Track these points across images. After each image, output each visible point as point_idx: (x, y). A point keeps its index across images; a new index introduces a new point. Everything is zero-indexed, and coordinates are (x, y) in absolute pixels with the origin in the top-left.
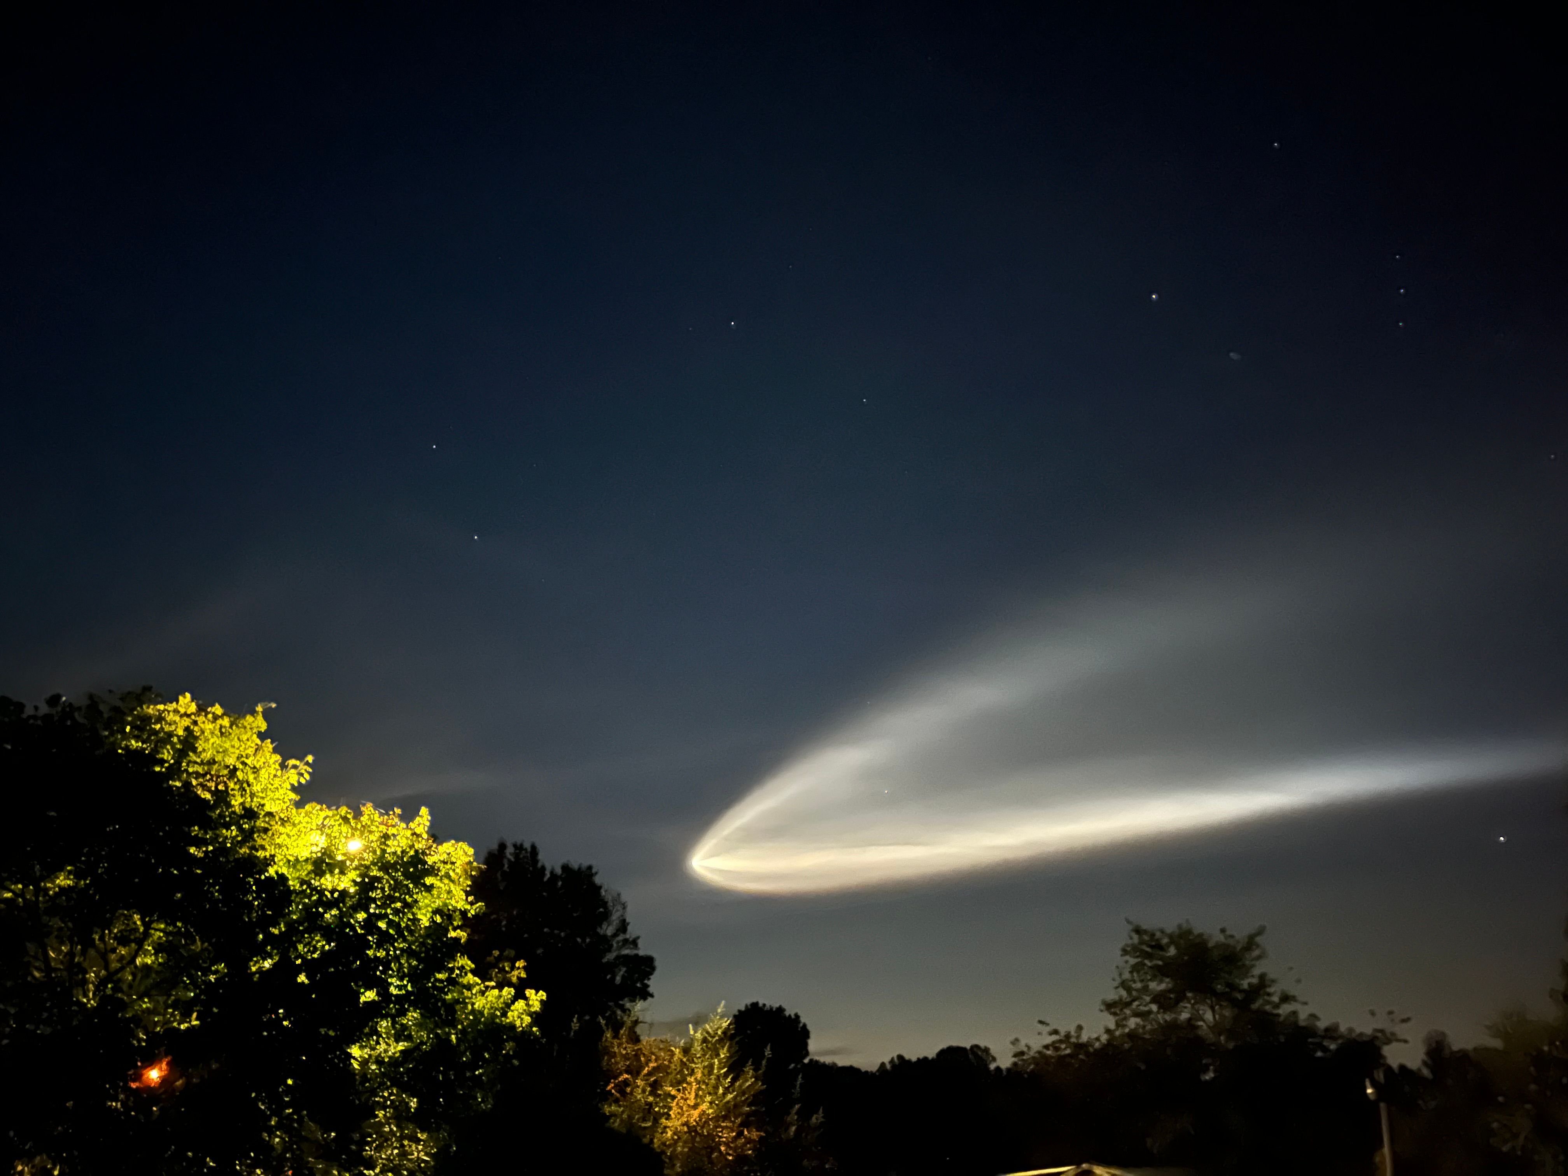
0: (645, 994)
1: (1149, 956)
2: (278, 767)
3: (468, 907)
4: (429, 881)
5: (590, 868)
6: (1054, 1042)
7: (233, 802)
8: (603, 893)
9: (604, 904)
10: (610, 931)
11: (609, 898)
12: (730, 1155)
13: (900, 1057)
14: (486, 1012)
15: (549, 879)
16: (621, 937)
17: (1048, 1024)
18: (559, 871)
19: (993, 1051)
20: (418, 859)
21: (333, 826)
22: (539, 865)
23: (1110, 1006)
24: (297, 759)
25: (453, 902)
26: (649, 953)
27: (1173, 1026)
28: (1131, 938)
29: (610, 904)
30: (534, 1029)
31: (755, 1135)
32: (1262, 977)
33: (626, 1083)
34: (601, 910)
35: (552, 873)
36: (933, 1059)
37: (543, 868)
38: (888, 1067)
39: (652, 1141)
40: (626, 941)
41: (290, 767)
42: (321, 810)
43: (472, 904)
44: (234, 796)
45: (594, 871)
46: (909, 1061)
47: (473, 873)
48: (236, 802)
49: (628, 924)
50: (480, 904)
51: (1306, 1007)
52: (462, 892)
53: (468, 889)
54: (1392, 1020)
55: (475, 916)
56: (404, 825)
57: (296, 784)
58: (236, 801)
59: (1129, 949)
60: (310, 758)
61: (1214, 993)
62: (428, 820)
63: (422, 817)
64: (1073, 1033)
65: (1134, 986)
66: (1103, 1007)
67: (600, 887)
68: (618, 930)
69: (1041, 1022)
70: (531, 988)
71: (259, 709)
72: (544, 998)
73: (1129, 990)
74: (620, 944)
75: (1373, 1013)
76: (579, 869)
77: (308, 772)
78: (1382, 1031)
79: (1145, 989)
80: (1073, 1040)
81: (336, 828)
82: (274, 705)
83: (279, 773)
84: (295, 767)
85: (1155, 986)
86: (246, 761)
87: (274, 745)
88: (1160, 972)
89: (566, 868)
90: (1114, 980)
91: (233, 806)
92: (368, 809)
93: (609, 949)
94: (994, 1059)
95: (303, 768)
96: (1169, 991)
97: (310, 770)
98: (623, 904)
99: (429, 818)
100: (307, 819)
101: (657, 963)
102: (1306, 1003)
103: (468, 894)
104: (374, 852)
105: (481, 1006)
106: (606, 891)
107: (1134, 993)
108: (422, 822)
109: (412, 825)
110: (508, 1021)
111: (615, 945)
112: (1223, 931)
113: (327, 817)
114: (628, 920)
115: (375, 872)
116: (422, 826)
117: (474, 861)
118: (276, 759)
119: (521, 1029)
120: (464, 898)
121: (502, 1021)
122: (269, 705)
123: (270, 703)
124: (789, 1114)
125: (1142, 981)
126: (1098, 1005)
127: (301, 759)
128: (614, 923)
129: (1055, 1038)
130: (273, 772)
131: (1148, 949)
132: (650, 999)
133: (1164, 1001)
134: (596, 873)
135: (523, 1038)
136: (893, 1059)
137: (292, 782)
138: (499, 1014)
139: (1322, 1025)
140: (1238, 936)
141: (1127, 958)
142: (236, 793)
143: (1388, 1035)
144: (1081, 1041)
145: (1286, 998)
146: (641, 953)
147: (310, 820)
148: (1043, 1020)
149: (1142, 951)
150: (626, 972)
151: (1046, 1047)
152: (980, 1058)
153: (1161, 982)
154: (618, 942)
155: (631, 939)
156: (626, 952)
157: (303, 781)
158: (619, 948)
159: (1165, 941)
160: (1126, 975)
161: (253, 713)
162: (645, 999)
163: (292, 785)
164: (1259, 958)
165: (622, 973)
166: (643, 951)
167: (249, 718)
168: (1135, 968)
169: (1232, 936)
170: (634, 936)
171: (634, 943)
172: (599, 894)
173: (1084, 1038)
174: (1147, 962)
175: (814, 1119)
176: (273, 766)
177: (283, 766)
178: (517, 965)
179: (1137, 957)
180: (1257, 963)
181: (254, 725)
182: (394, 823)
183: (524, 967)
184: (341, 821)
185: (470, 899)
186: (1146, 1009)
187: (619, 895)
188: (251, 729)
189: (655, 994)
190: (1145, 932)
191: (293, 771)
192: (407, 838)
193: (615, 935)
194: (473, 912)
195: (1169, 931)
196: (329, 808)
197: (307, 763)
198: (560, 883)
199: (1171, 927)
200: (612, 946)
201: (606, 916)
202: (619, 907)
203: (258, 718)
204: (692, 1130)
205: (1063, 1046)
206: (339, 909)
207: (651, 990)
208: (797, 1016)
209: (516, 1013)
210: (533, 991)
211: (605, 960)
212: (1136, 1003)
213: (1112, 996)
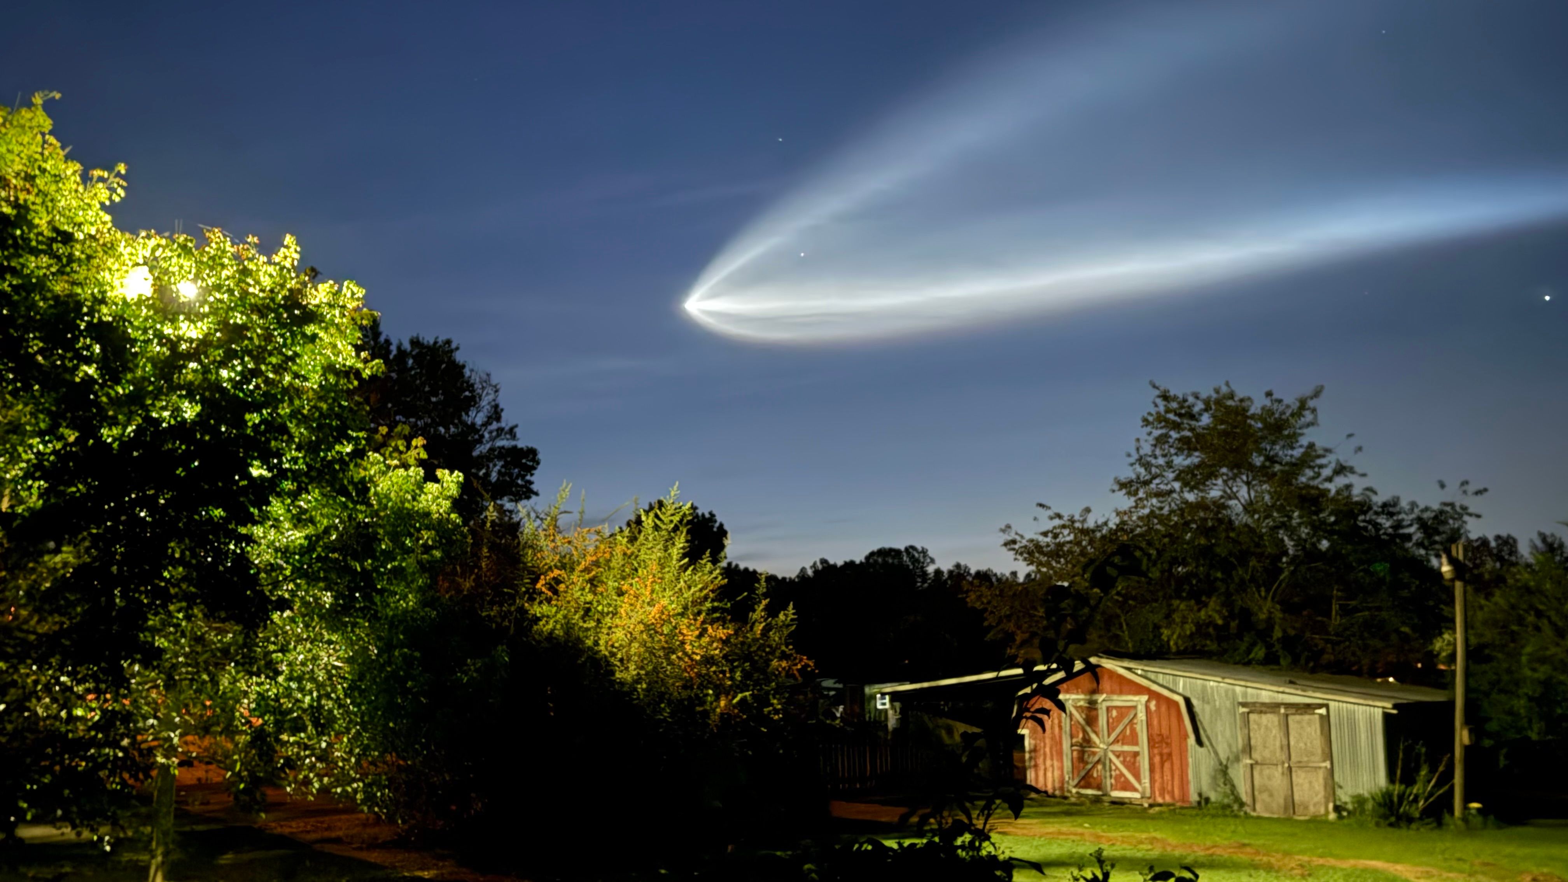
0: (527, 492)
1: (1177, 426)
2: (78, 179)
3: (360, 365)
4: (310, 329)
5: (448, 342)
6: (1055, 528)
7: (37, 221)
8: (467, 372)
9: (471, 387)
10: (480, 419)
11: (475, 379)
12: (697, 654)
13: (824, 561)
14: (393, 495)
15: (395, 356)
16: (495, 426)
17: (1049, 508)
18: (407, 346)
19: (931, 553)
20: (293, 300)
21: (170, 258)
22: (382, 339)
23: (1127, 486)
24: (103, 169)
25: (340, 359)
26: (530, 444)
27: (1201, 505)
28: (1156, 406)
29: (478, 386)
30: (453, 516)
31: (722, 633)
32: (1311, 446)
33: (557, 581)
34: (467, 393)
35: (399, 348)
36: (861, 563)
37: (388, 342)
38: (810, 572)
39: (596, 643)
40: (500, 431)
41: (95, 179)
42: (148, 237)
43: (366, 361)
44: (36, 212)
45: (454, 346)
46: (834, 566)
47: (365, 322)
48: (41, 221)
49: (502, 410)
50: (377, 361)
51: (1364, 479)
52: (350, 347)
53: (359, 342)
54: (1465, 492)
55: (373, 377)
56: (265, 259)
57: (108, 203)
58: (41, 219)
59: (1151, 419)
60: (122, 168)
61: (1251, 467)
62: (296, 251)
63: (287, 247)
64: (1077, 517)
65: (1153, 461)
66: (1116, 487)
67: (464, 367)
68: (489, 418)
69: (1041, 505)
70: (444, 468)
71: (38, 100)
72: (461, 479)
73: (1147, 466)
74: (494, 434)
75: (1442, 486)
76: (436, 343)
77: (122, 187)
78: (1452, 505)
79: (1169, 465)
80: (1077, 525)
81: (175, 260)
82: (58, 96)
83: (81, 189)
84: (101, 179)
85: (1181, 461)
86: (44, 165)
87: (67, 150)
88: (1186, 446)
89: (415, 342)
90: (1129, 455)
91: (37, 226)
92: (216, 236)
93: (480, 441)
94: (933, 561)
95: (115, 182)
96: (1198, 467)
97: (125, 184)
98: (495, 386)
99: (298, 249)
100: (129, 249)
101: (540, 456)
102: (1364, 475)
103: (358, 349)
104: (230, 291)
105: (385, 489)
106: (472, 370)
107: (1154, 470)
108: (288, 254)
109: (276, 259)
110: (421, 506)
111: (487, 435)
112: (1269, 394)
113: (159, 246)
114: (501, 406)
115: (239, 319)
116: (289, 260)
117: (364, 306)
118: (76, 168)
119: (437, 515)
120: (353, 354)
121: (414, 506)
122: (51, 95)
123: (51, 91)
124: (754, 611)
125: (1164, 456)
126: (1110, 484)
127: (110, 168)
128: (485, 410)
129: (1057, 522)
130: (74, 186)
131: (1177, 419)
132: (534, 497)
133: (1189, 479)
134: (457, 349)
135: (440, 526)
136: (815, 563)
137: (102, 200)
138: (410, 497)
139: (1378, 500)
140: (1287, 401)
141: (1149, 429)
142: (39, 208)
143: (1458, 509)
144: (1086, 526)
145: (1341, 470)
146: (521, 444)
147: (134, 252)
148: (1044, 502)
149: (1167, 421)
150: (502, 467)
151: (1045, 534)
152: (917, 561)
153: (1189, 456)
154: (491, 432)
155: (507, 428)
156: (500, 443)
157: (117, 199)
158: (493, 439)
159: (1199, 406)
160: (1147, 449)
161: (30, 105)
162: (528, 498)
163: (102, 204)
164: (1309, 425)
165: (498, 468)
166: (522, 443)
167: (25, 114)
168: (1161, 440)
169: (1280, 401)
170: (510, 425)
171: (512, 432)
172: (462, 375)
173: (1090, 524)
174: (1174, 435)
175: (782, 616)
176: (73, 178)
177: (86, 178)
178: (414, 443)
179: (1161, 428)
180: (1305, 431)
181: (34, 123)
182: (250, 256)
183: (424, 446)
184: (179, 250)
185: (363, 354)
186: (1169, 487)
187: (488, 375)
188: (30, 128)
189: (540, 492)
190: (1175, 398)
191: (100, 185)
192: (271, 276)
193: (486, 424)
194: (368, 372)
195: (1204, 395)
196: (159, 233)
197: (118, 174)
198: (410, 362)
199: (1207, 392)
200: (482, 436)
201: (472, 401)
202: (490, 390)
203: (38, 113)
204: (649, 628)
205: (1066, 532)
206: (200, 362)
207: (534, 487)
208: (712, 515)
209: (430, 497)
210: (447, 472)
211: (476, 453)
212: (1157, 481)
213: (1128, 474)
